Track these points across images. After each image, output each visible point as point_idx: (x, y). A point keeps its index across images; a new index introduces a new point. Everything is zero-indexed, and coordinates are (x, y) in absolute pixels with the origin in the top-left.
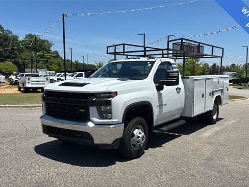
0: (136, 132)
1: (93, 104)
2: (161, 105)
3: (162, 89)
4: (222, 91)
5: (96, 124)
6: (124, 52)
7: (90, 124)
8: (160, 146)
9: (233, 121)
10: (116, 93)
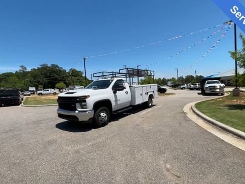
0: (102, 114)
1: (78, 102)
2: (116, 101)
3: (116, 92)
4: (153, 92)
5: (79, 111)
6: (103, 75)
7: (77, 112)
8: (117, 120)
9: (161, 106)
10: (89, 96)
